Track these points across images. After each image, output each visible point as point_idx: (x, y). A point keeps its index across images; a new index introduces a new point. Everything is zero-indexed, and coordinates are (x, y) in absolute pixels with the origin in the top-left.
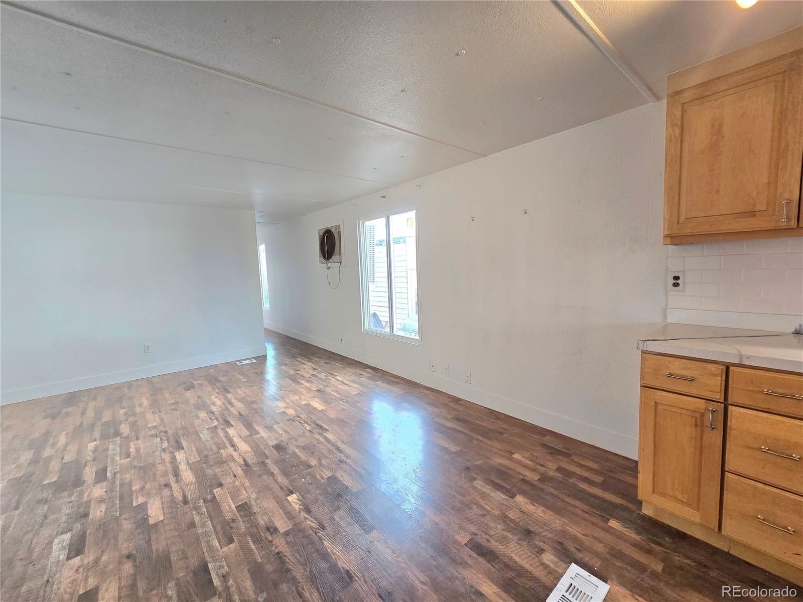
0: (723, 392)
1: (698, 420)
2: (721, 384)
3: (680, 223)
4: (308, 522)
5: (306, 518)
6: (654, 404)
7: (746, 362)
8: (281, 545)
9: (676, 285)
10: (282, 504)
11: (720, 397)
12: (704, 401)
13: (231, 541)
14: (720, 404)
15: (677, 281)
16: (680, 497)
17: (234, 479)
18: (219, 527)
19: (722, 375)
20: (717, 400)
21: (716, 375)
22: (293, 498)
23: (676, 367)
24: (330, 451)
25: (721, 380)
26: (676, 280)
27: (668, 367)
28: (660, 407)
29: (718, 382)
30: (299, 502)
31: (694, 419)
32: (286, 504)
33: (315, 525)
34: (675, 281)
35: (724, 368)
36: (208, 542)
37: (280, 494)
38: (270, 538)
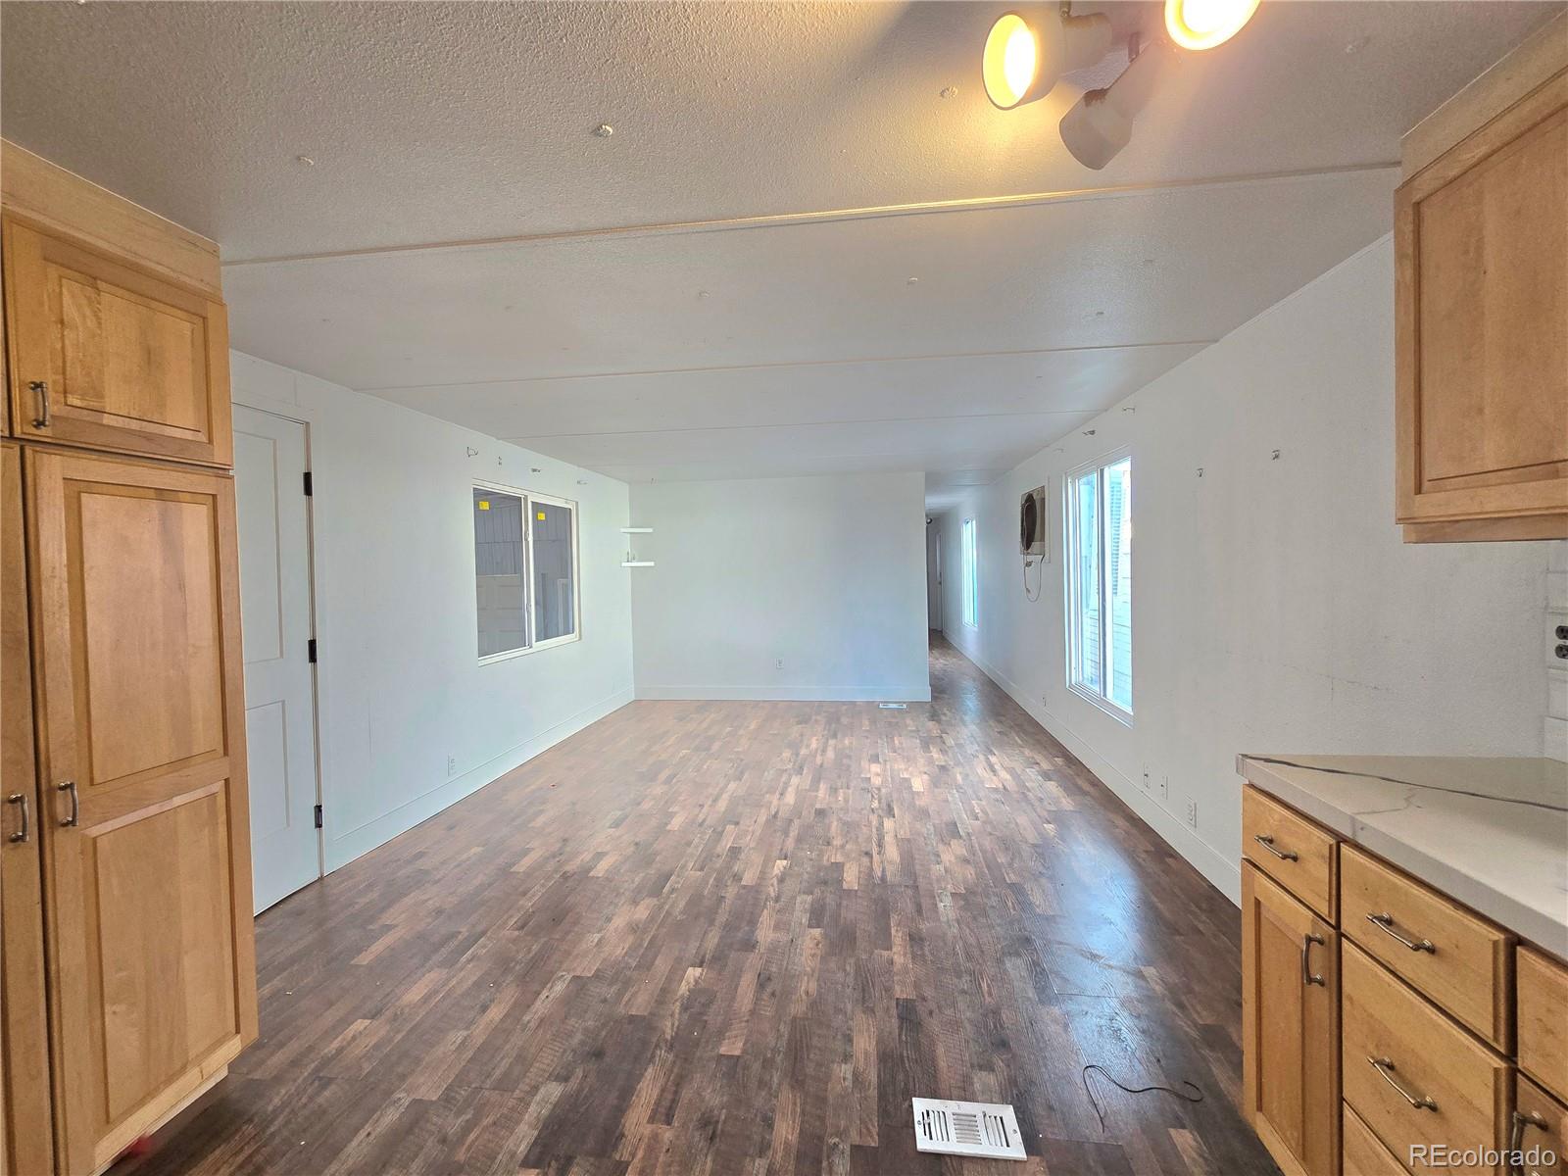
4: (771, 889)
5: (772, 885)
8: (731, 892)
10: (768, 862)
13: (701, 869)
17: (753, 823)
18: (704, 855)
22: (781, 864)
24: (869, 839)
30: (782, 869)
32: (770, 864)
33: (773, 894)
36: (687, 862)
37: (775, 853)
38: (729, 883)
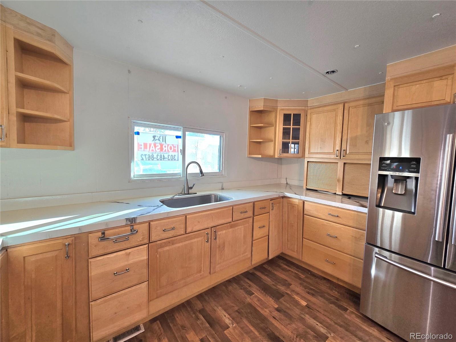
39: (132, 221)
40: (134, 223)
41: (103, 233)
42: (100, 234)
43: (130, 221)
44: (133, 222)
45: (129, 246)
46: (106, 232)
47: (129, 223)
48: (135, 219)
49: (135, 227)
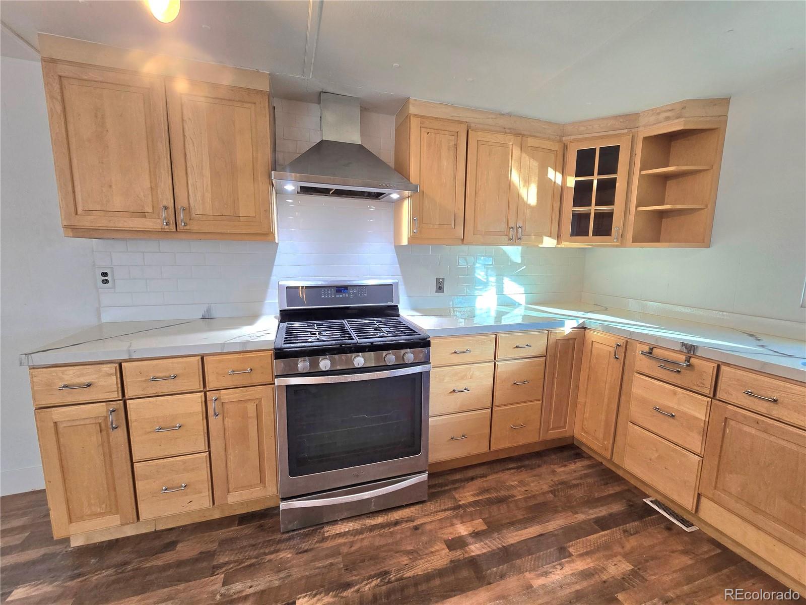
0: (120, 389)
1: (103, 425)
2: (117, 382)
3: (78, 213)
6: (52, 425)
7: (135, 356)
9: (105, 282)
11: (117, 395)
12: (104, 404)
14: (119, 402)
15: (106, 278)
16: (99, 510)
19: (116, 373)
20: (116, 399)
21: (111, 374)
23: (71, 376)
25: (117, 379)
26: (105, 276)
27: (61, 379)
28: (61, 426)
29: (114, 381)
31: (98, 425)
34: (104, 278)
35: (117, 365)
39: (690, 349)
40: (692, 353)
41: (652, 349)
42: (647, 349)
43: (687, 349)
44: (690, 351)
45: (679, 383)
46: (655, 350)
47: (685, 351)
48: (694, 349)
49: (693, 360)
